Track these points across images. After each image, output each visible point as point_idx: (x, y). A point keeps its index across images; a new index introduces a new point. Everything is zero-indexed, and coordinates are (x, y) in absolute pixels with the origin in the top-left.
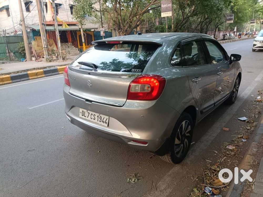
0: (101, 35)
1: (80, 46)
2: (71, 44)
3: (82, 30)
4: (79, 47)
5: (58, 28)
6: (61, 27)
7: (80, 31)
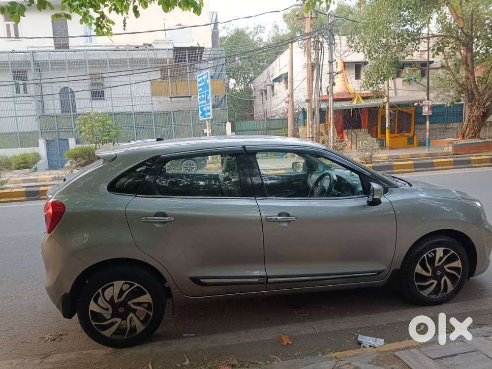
0: (423, 114)
1: (381, 134)
2: (364, 132)
3: (387, 106)
4: (378, 137)
5: (333, 106)
6: (349, 103)
7: (384, 107)
